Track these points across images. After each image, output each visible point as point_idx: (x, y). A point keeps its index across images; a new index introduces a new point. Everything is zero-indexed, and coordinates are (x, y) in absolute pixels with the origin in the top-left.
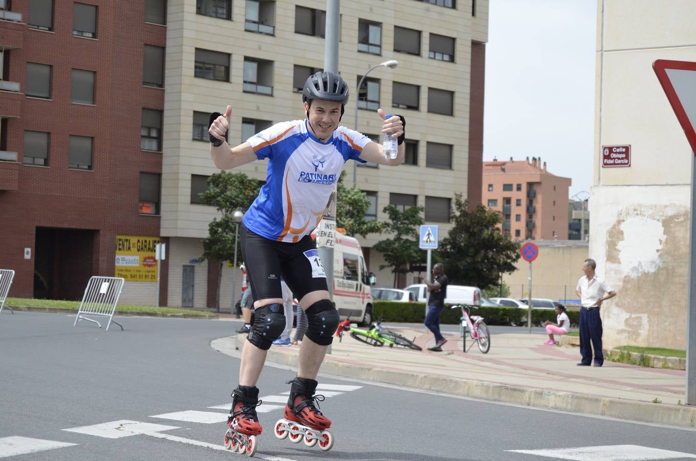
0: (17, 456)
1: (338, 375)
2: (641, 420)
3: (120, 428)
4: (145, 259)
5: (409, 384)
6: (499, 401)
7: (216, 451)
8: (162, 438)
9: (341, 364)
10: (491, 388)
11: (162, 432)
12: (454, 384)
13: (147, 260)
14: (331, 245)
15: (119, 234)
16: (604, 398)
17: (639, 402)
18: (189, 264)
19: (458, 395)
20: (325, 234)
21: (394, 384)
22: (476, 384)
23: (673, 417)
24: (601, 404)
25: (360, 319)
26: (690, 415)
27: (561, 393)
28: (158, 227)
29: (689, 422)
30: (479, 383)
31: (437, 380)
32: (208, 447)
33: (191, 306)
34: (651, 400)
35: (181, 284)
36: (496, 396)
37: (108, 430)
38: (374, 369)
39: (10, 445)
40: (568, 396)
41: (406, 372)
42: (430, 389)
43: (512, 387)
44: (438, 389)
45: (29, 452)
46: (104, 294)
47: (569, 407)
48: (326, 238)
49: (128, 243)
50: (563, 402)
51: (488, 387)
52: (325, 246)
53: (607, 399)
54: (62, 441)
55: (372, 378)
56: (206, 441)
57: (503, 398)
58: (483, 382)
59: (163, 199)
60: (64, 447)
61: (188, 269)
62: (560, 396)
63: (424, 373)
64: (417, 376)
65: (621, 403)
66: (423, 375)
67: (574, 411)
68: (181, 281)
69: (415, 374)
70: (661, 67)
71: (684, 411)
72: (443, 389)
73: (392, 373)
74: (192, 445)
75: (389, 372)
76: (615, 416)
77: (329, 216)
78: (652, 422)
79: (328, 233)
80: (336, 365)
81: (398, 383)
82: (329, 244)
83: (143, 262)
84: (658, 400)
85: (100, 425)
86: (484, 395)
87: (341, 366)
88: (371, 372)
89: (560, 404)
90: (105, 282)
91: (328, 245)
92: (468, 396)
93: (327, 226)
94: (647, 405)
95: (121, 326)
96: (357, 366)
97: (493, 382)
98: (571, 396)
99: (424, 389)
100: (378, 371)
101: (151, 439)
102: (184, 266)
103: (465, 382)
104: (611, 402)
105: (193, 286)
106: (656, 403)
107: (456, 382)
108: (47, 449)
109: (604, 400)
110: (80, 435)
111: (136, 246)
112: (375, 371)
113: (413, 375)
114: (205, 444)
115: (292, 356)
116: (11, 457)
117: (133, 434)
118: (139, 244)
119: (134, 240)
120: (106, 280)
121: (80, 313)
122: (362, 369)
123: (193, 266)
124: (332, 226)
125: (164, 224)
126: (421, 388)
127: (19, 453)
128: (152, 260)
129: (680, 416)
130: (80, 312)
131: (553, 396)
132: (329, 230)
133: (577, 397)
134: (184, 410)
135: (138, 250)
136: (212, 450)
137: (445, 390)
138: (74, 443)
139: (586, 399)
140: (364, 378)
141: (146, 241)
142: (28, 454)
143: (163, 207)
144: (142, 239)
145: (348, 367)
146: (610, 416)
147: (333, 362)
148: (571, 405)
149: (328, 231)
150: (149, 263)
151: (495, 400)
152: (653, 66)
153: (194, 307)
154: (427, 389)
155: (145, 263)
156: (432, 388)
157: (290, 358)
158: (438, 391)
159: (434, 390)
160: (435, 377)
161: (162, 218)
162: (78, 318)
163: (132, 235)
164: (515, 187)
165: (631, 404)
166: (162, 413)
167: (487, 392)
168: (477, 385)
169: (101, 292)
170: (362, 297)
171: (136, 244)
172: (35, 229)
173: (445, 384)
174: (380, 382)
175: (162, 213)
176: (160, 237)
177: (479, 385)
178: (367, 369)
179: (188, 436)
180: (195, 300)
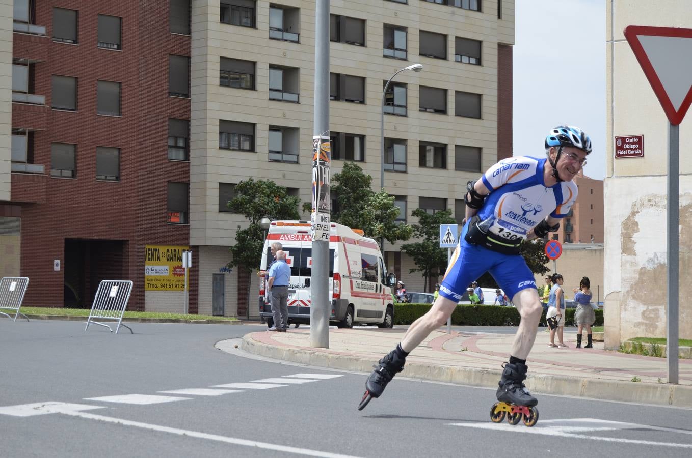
1: (328, 367)
2: (620, 400)
3: (39, 408)
4: (175, 269)
6: (481, 386)
7: (125, 426)
8: (76, 416)
9: (332, 355)
10: (473, 373)
11: (82, 411)
12: (437, 371)
13: (178, 270)
14: (326, 238)
15: (148, 244)
16: (583, 379)
17: (618, 382)
18: (218, 273)
19: (442, 381)
20: (321, 227)
22: (458, 369)
23: (651, 395)
24: (581, 384)
25: (381, 320)
26: (669, 392)
27: (540, 376)
28: (187, 237)
29: (667, 399)
30: (462, 368)
32: (119, 423)
33: (222, 313)
34: (630, 379)
35: (212, 292)
36: (478, 381)
37: (24, 410)
38: (361, 359)
40: (547, 378)
42: (415, 377)
43: (493, 371)
44: (423, 376)
46: (113, 297)
47: (549, 389)
48: (322, 231)
49: (157, 252)
50: (543, 385)
51: (470, 372)
52: (321, 239)
53: (586, 380)
55: (359, 369)
57: (485, 382)
58: (465, 368)
59: (192, 208)
61: (218, 277)
62: (540, 378)
63: (410, 361)
65: (600, 383)
67: (554, 393)
68: (212, 290)
70: (632, 34)
71: (662, 388)
72: (427, 376)
76: (594, 397)
77: (324, 209)
78: (630, 401)
79: (323, 226)
80: (326, 357)
82: (324, 237)
83: (173, 271)
84: (637, 378)
86: (466, 380)
87: (330, 358)
88: (358, 362)
89: (540, 387)
90: (114, 285)
91: (324, 239)
92: (451, 382)
93: (323, 219)
94: (625, 384)
95: (130, 329)
96: (346, 357)
97: (475, 367)
98: (551, 377)
99: (409, 377)
100: (366, 361)
101: (65, 416)
102: (214, 274)
103: (448, 368)
104: (590, 382)
105: (223, 294)
106: (636, 381)
107: (440, 369)
109: (583, 381)
111: (166, 257)
112: (363, 360)
118: (168, 254)
119: (163, 249)
120: (115, 283)
123: (224, 274)
124: (327, 219)
125: (192, 232)
126: (406, 376)
128: (181, 270)
129: (658, 394)
130: (90, 316)
131: (533, 378)
132: (325, 224)
133: (556, 379)
135: (168, 260)
136: (122, 425)
137: (429, 378)
139: (566, 380)
140: (352, 368)
141: (175, 251)
143: (192, 216)
144: (170, 248)
145: (337, 359)
146: (589, 396)
147: (326, 354)
148: (551, 387)
149: (323, 224)
150: (179, 273)
151: (477, 385)
152: (624, 32)
153: (225, 314)
155: (176, 272)
156: (417, 376)
157: (284, 352)
158: (422, 379)
159: (418, 378)
160: (420, 364)
161: (191, 227)
162: (89, 322)
163: (161, 244)
165: (609, 384)
167: (469, 377)
168: (459, 371)
169: (110, 296)
170: (382, 298)
171: (166, 253)
172: (63, 241)
173: (429, 372)
174: (367, 372)
175: (191, 223)
176: (189, 246)
177: (462, 371)
178: (355, 360)
179: (109, 414)
180: (226, 308)
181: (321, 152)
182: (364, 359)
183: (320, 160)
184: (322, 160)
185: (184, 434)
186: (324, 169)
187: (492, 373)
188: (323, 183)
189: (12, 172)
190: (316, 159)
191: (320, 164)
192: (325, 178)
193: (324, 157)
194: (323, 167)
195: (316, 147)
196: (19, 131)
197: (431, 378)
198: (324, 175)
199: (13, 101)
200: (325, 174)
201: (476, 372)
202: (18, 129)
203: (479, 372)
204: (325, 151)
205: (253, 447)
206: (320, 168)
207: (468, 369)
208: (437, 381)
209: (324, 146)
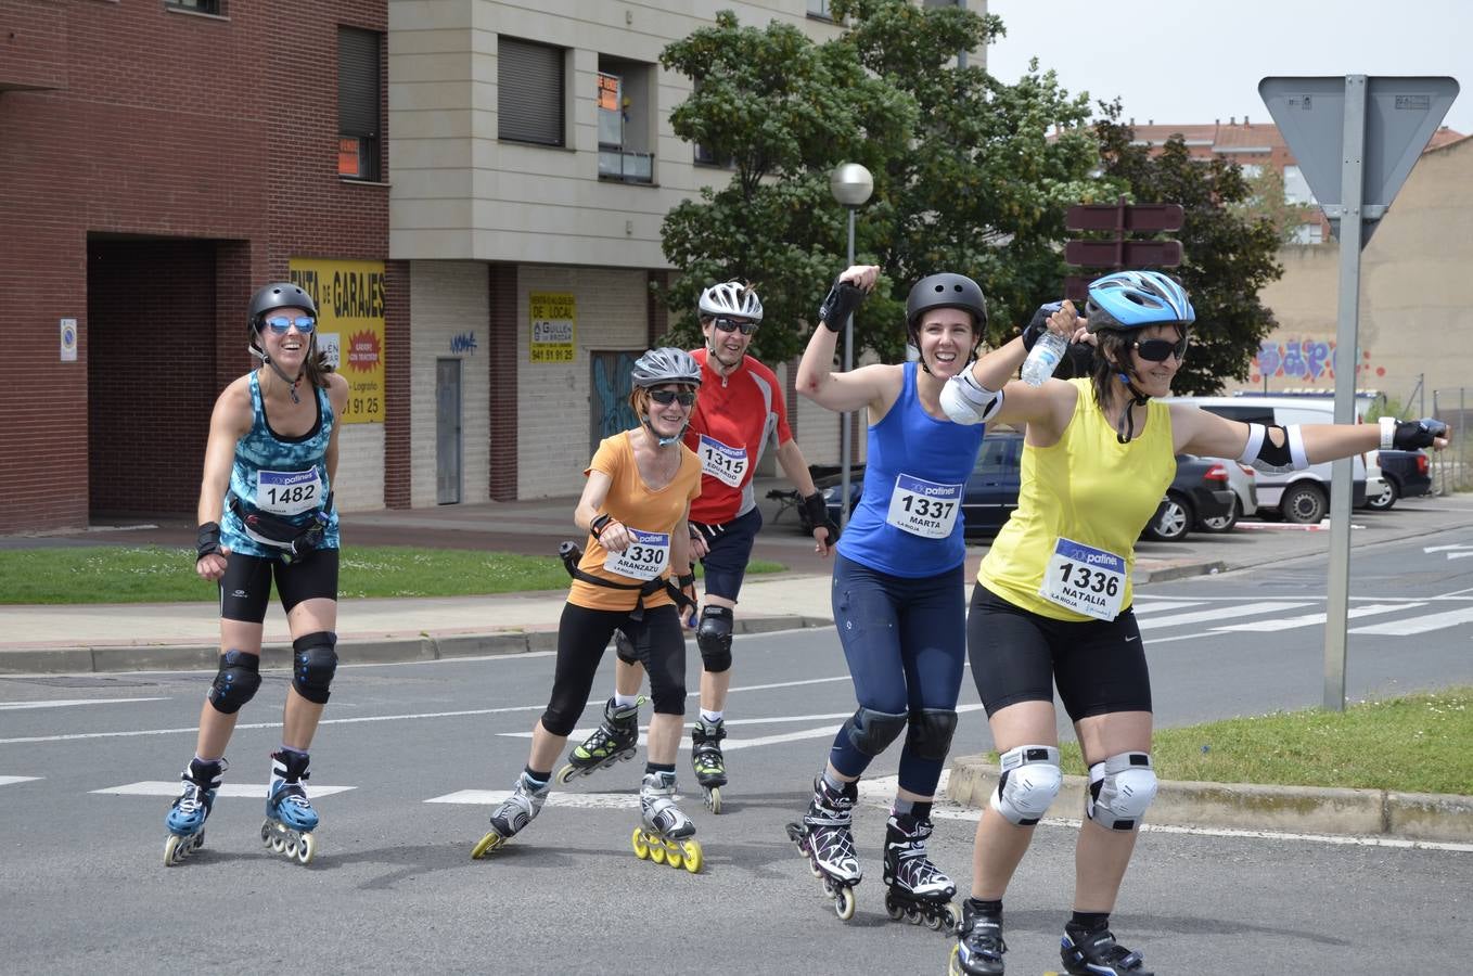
4: (355, 341)
13: (360, 347)
15: (294, 256)
18: (448, 354)
28: (384, 229)
33: (455, 500)
35: (433, 424)
49: (312, 284)
59: (396, 124)
61: (447, 370)
68: (434, 415)
83: (350, 352)
102: (440, 360)
105: (458, 429)
111: (331, 298)
118: (338, 290)
119: (327, 274)
123: (458, 361)
125: (401, 213)
128: (368, 347)
135: (338, 312)
141: (353, 276)
143: (396, 153)
144: (345, 268)
150: (363, 357)
153: (465, 502)
155: (354, 357)
161: (393, 194)
163: (324, 257)
171: (331, 291)
172: (83, 243)
175: (394, 176)
176: (387, 261)
180: (466, 477)
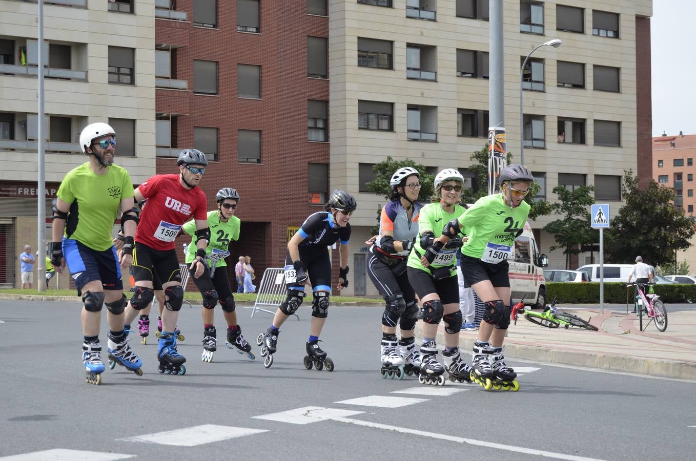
0: (212, 443)
1: (516, 357)
3: (307, 414)
5: (587, 364)
6: (680, 378)
7: (403, 434)
8: (349, 423)
9: (518, 346)
10: (671, 366)
11: (348, 417)
12: (633, 362)
15: (290, 226)
18: (359, 252)
19: (637, 373)
21: (573, 365)
22: (655, 361)
25: (534, 301)
30: (659, 361)
31: (616, 359)
32: (394, 430)
33: (363, 294)
35: (353, 272)
36: (677, 374)
37: (296, 416)
38: (551, 350)
39: (204, 432)
41: (584, 352)
42: (609, 368)
43: (693, 364)
44: (618, 368)
45: (223, 439)
46: (279, 285)
51: (668, 364)
54: (254, 428)
55: (550, 359)
56: (392, 424)
57: (684, 375)
58: (662, 360)
60: (255, 434)
61: (359, 257)
63: (603, 352)
64: (595, 356)
66: (602, 355)
68: (353, 270)
69: (593, 354)
72: (623, 367)
73: (570, 353)
74: (379, 428)
75: (566, 353)
80: (513, 347)
81: (577, 364)
85: (288, 412)
86: (664, 373)
87: (518, 348)
88: (548, 353)
90: (280, 273)
92: (648, 374)
96: (535, 348)
97: (673, 359)
99: (603, 369)
100: (556, 352)
101: (339, 423)
103: (644, 361)
107: (636, 361)
108: (239, 436)
110: (269, 421)
112: (553, 352)
113: (591, 355)
114: (391, 428)
115: (468, 340)
116: (206, 444)
117: (320, 420)
120: (280, 271)
121: (257, 305)
122: (540, 350)
123: (364, 254)
126: (600, 368)
127: (214, 440)
130: (256, 303)
134: (367, 396)
136: (398, 433)
137: (624, 369)
138: (265, 429)
140: (541, 359)
142: (222, 441)
145: (525, 349)
147: (511, 344)
151: (676, 377)
153: (367, 295)
154: (606, 369)
156: (611, 367)
157: (467, 342)
158: (617, 370)
159: (613, 369)
160: (614, 356)
162: (255, 309)
164: (686, 162)
166: (346, 399)
167: (667, 370)
168: (656, 363)
169: (276, 283)
170: (535, 279)
173: (624, 364)
174: (558, 363)
177: (659, 363)
178: (545, 350)
179: (374, 420)
180: (367, 288)
181: (495, 143)
182: (555, 350)
183: (494, 152)
184: (497, 151)
185: (465, 442)
186: (500, 160)
187: (692, 366)
188: (498, 174)
189: (156, 157)
190: (491, 151)
191: (495, 155)
192: (500, 168)
193: (499, 148)
194: (498, 158)
195: (491, 138)
196: (162, 116)
197: (627, 369)
198: (498, 166)
199: (156, 87)
200: (500, 164)
201: (675, 364)
202: (162, 114)
203: (678, 364)
204: (501, 143)
205: (538, 456)
206: (495, 159)
207: (666, 361)
208: (632, 372)
209: (498, 137)
